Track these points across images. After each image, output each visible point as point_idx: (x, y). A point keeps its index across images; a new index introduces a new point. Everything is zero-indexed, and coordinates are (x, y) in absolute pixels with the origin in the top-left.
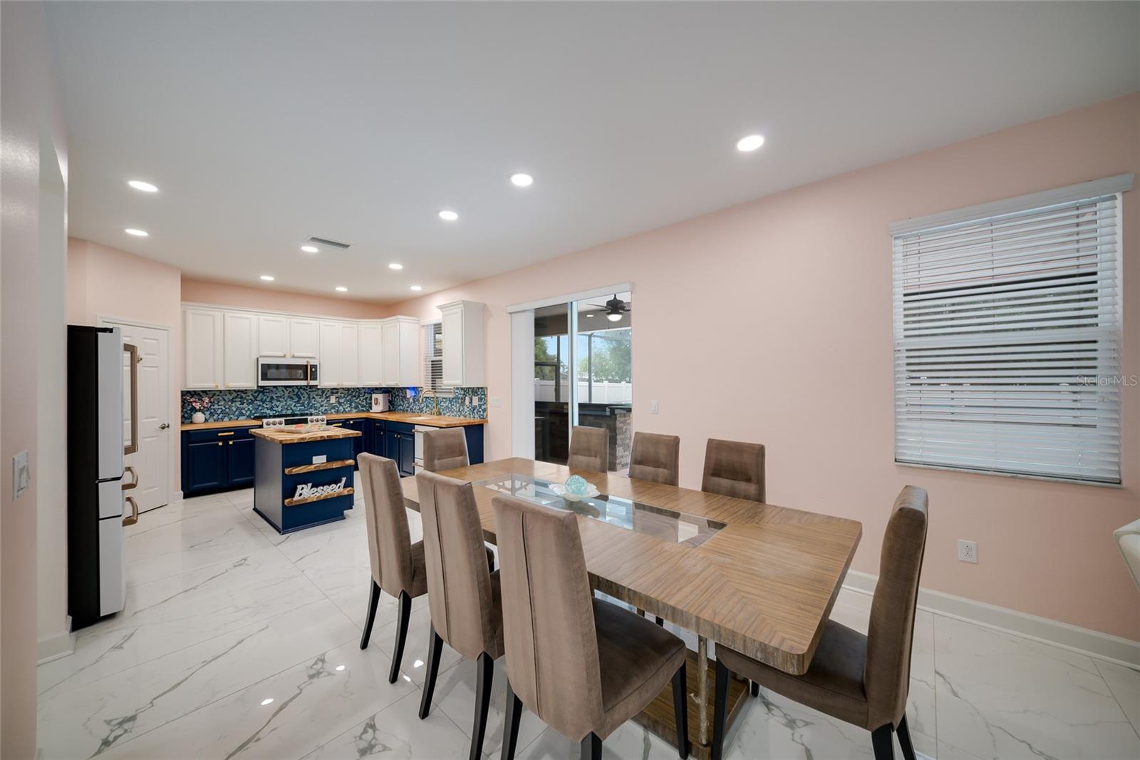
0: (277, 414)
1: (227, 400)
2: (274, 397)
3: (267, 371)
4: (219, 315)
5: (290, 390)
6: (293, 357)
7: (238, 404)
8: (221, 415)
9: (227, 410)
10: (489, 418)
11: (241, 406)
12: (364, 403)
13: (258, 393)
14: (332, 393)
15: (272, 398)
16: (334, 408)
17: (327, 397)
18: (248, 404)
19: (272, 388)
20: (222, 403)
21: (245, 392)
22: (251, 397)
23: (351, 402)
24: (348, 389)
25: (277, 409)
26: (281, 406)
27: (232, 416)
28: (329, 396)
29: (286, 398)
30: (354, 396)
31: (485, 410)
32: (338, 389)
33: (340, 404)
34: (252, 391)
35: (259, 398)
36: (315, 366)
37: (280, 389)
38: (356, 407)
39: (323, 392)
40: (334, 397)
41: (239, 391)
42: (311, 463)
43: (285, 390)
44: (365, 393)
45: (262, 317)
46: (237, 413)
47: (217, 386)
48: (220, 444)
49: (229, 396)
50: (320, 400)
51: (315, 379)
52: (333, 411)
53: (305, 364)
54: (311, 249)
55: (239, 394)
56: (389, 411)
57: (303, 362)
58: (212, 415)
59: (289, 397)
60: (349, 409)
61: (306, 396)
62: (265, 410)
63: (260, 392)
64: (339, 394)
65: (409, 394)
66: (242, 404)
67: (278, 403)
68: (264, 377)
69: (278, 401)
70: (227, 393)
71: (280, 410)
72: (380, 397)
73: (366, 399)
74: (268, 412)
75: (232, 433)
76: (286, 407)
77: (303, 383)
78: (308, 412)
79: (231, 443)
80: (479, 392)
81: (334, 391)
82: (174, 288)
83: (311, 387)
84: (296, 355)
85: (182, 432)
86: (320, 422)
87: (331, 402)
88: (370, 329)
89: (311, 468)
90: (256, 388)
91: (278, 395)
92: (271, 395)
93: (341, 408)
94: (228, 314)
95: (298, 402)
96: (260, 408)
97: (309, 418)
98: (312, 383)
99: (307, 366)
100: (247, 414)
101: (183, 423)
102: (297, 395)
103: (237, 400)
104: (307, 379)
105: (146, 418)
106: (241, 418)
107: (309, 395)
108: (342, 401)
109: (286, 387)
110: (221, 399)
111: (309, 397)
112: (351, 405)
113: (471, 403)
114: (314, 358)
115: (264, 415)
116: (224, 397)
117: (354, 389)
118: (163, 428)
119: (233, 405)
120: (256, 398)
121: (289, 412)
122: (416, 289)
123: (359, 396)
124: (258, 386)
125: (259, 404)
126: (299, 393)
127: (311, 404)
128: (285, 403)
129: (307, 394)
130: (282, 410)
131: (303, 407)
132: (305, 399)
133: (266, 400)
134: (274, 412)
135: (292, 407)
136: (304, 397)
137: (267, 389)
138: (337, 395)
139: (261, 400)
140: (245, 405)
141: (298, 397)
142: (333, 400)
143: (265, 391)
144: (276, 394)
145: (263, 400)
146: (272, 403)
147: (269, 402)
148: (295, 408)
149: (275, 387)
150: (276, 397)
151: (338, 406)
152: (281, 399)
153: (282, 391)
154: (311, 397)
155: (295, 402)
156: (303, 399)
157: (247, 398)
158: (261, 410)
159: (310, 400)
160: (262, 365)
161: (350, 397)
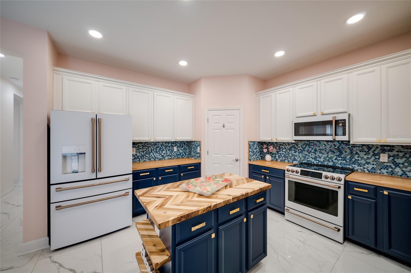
0: (320, 163)
1: (287, 149)
6: (323, 114)
7: (293, 152)
9: (287, 155)
11: (295, 154)
13: (305, 145)
14: (383, 151)
15: (316, 150)
16: (386, 167)
17: (374, 155)
19: (315, 142)
20: (284, 150)
22: (301, 148)
25: (319, 159)
27: (290, 160)
28: (378, 154)
29: (327, 151)
32: (393, 146)
33: (398, 166)
35: (306, 149)
36: (343, 121)
40: (387, 155)
46: (292, 158)
47: (272, 140)
48: (263, 176)
49: (288, 146)
50: (365, 157)
52: (384, 171)
53: (332, 119)
58: (279, 157)
59: (331, 151)
61: (348, 151)
62: (311, 159)
63: (307, 144)
64: (395, 153)
66: (295, 152)
67: (320, 155)
68: (297, 134)
69: (320, 153)
70: (287, 144)
71: (322, 161)
74: (313, 161)
76: (327, 159)
78: (350, 167)
79: (268, 177)
84: (325, 112)
85: (250, 165)
86: (335, 181)
87: (382, 160)
93: (398, 169)
94: (278, 92)
95: (339, 156)
97: (324, 173)
100: (299, 160)
101: (250, 160)
103: (292, 149)
105: (228, 154)
108: (400, 161)
110: (284, 148)
111: (351, 153)
114: (343, 113)
115: (310, 162)
116: (286, 147)
118: (237, 161)
119: (290, 152)
120: (304, 149)
121: (331, 164)
125: (306, 153)
126: (340, 148)
127: (353, 160)
128: (327, 155)
129: (350, 149)
130: (324, 161)
131: (345, 162)
132: (347, 153)
133: (311, 151)
134: (318, 162)
135: (333, 159)
136: (346, 152)
137: (312, 143)
138: (391, 154)
139: (307, 151)
140: (297, 153)
141: (339, 152)
142: (384, 158)
143: (311, 144)
144: (319, 147)
145: (309, 151)
146: (316, 154)
147: (313, 153)
148: (336, 161)
149: (317, 141)
150: (319, 149)
151: (393, 167)
152: (323, 152)
153: (325, 144)
154: (354, 152)
155: (336, 155)
156: (344, 153)
157: (298, 148)
158: (308, 158)
159: (353, 155)
160: (295, 124)
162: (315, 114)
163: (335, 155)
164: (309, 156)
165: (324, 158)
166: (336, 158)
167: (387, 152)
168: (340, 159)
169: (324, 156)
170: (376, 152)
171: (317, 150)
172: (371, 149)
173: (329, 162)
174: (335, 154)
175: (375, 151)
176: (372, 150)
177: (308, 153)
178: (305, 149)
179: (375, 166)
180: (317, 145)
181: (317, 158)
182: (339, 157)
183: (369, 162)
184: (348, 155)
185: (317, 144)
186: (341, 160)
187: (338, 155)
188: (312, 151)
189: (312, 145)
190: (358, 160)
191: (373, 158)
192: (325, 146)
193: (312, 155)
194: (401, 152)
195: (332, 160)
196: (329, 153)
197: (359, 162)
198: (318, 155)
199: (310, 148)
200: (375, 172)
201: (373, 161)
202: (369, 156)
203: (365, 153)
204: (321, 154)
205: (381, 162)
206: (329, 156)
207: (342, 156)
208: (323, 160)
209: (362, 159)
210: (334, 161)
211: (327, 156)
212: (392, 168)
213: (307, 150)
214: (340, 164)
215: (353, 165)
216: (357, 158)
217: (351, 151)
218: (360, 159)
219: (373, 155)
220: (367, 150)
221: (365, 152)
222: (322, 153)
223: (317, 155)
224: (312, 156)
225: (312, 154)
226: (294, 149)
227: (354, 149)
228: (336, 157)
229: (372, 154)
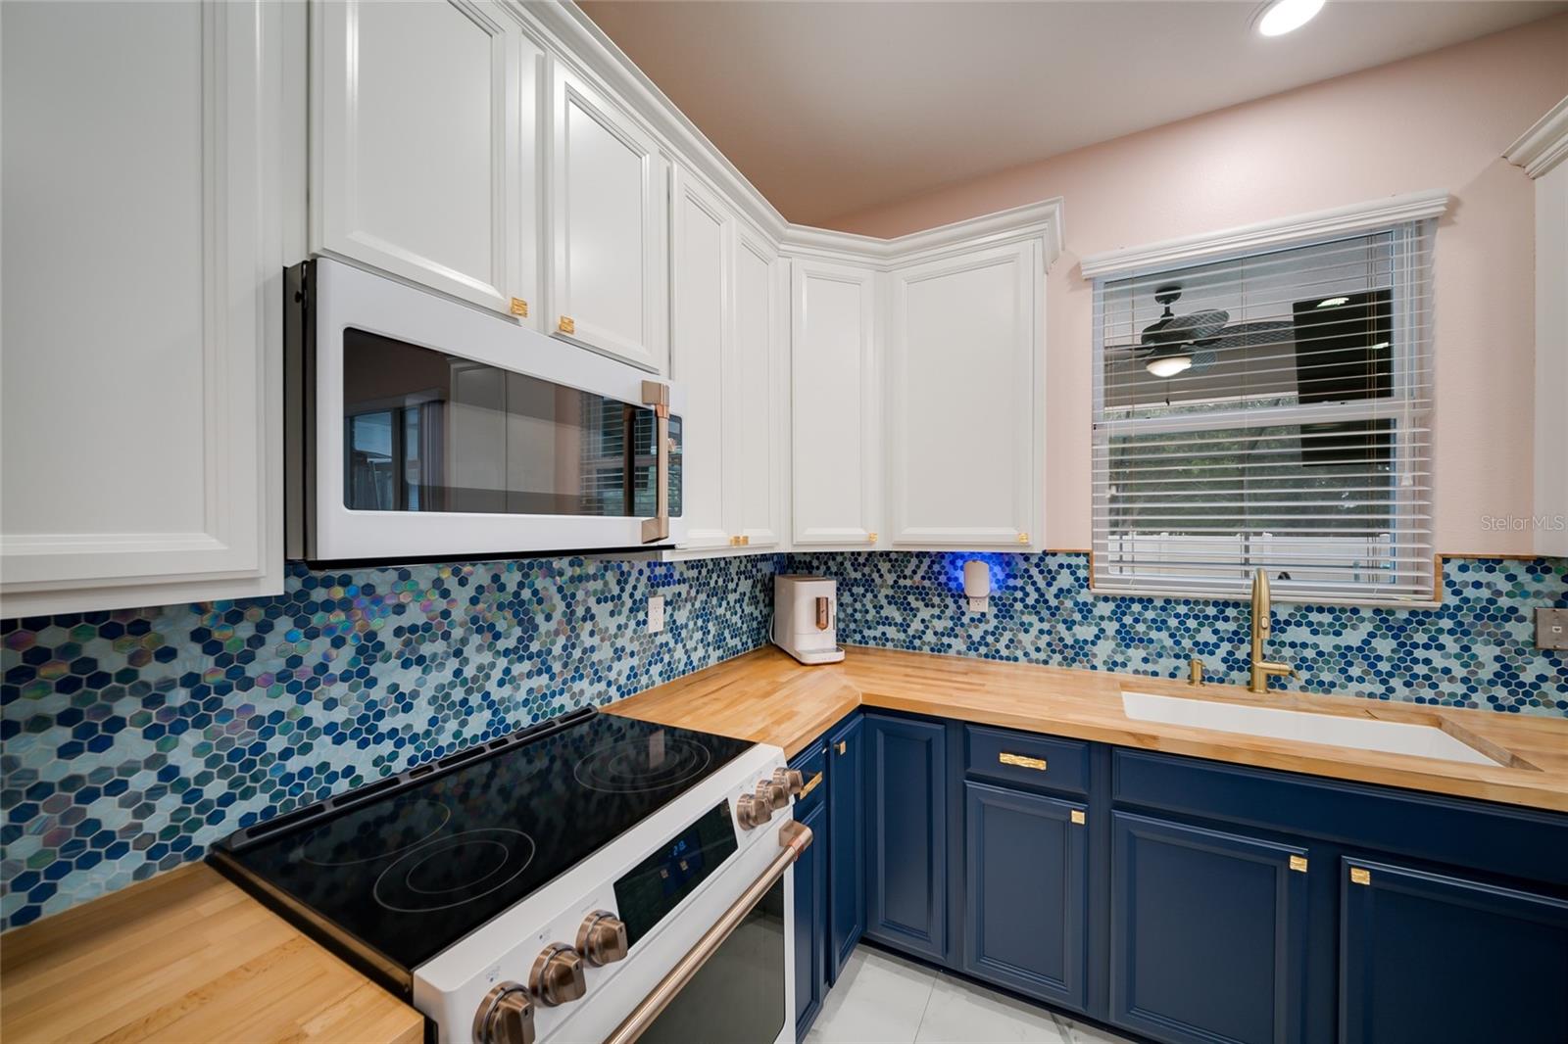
2: (386, 635)
5: (480, 575)
6: (560, 336)
14: (655, 585)
16: (660, 653)
17: (635, 608)
23: (704, 614)
25: (398, 721)
26: (427, 692)
28: (645, 600)
29: (457, 633)
30: (713, 593)
33: (675, 633)
35: (268, 660)
38: (720, 641)
40: (661, 600)
43: (451, 583)
50: (612, 624)
51: (677, 504)
52: (656, 671)
59: (478, 625)
60: (701, 652)
61: (561, 606)
62: (324, 750)
64: (674, 587)
65: (980, 583)
67: (408, 679)
69: (406, 665)
71: (420, 727)
74: (343, 755)
76: (458, 694)
84: (583, 330)
87: (651, 625)
90: (274, 584)
91: (415, 615)
93: (678, 651)
95: (519, 652)
96: (276, 744)
100: (155, 824)
102: (518, 609)
107: (569, 600)
108: (681, 617)
111: (570, 615)
112: (703, 631)
121: (477, 724)
123: (725, 591)
125: (264, 708)
126: (526, 594)
127: (577, 653)
128: (453, 664)
129: (564, 598)
130: (433, 721)
131: (545, 677)
132: (553, 625)
133: (322, 668)
134: (388, 746)
135: (491, 686)
136: (548, 618)
137: (328, 583)
138: (668, 591)
139: (282, 677)
141: (520, 623)
142: (656, 615)
143: (319, 595)
144: (400, 609)
145: (301, 675)
146: (372, 683)
147: (345, 677)
148: (506, 691)
150: (399, 632)
151: (672, 644)
152: (426, 649)
153: (438, 583)
154: (580, 612)
155: (506, 653)
156: (544, 627)
157: (152, 672)
158: (286, 754)
159: (573, 629)
161: (703, 597)
162: (512, 315)
163: (498, 652)
164: (306, 722)
165: (433, 701)
166: (507, 671)
167: (661, 590)
168: (526, 666)
170: (638, 596)
171: (381, 646)
172: (626, 582)
173: (469, 712)
174: (501, 645)
175: (635, 588)
176: (629, 588)
177: (286, 702)
178: (248, 658)
179: (635, 661)
180: (378, 600)
181: (380, 715)
182: (521, 659)
183: (623, 649)
184: (557, 633)
185: (380, 590)
186: (530, 675)
187: (516, 650)
188: (336, 668)
189: (328, 606)
190: (592, 649)
191: (632, 624)
192: (445, 594)
193: (330, 704)
194: (684, 581)
195: (486, 695)
196: (469, 651)
197: (595, 657)
198: (394, 688)
199: (312, 634)
200: (635, 690)
201: (632, 640)
202: (622, 620)
203: (610, 606)
204: (416, 671)
205: (650, 636)
206: (469, 672)
207: (534, 647)
208: (430, 712)
209: (602, 640)
210: (497, 694)
211: (458, 673)
212: (669, 651)
213: (278, 665)
214: (526, 702)
215: (577, 686)
216: (588, 642)
217: (568, 605)
218: (595, 641)
219: (631, 610)
220: (616, 591)
221: (613, 598)
222: (421, 660)
223: (377, 693)
224: (339, 715)
225: (339, 690)
226: (59, 703)
227: (580, 594)
228: (503, 663)
229: (629, 603)
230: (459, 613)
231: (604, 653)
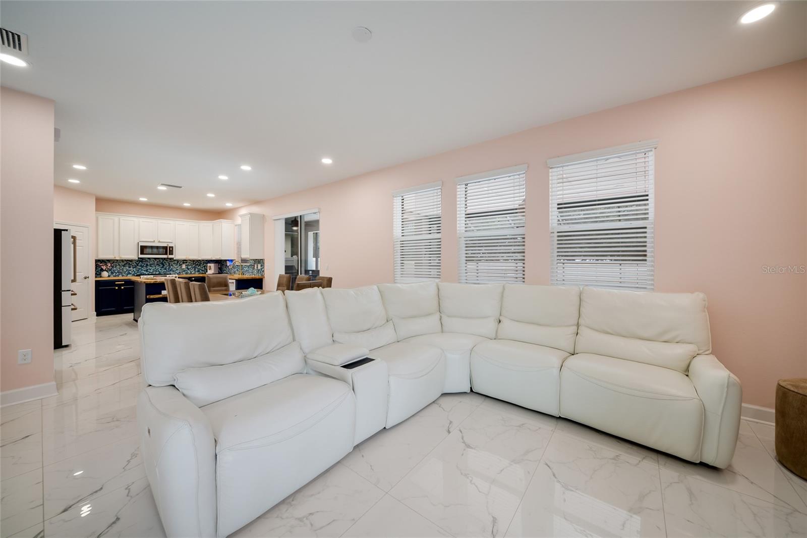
0: (150, 273)
1: (121, 265)
3: (143, 249)
4: (116, 219)
5: (158, 260)
6: (159, 242)
7: (127, 267)
8: (117, 274)
9: (121, 270)
10: (265, 276)
11: (129, 269)
12: (203, 269)
13: (138, 262)
14: (184, 263)
15: (147, 265)
16: (184, 271)
17: (180, 265)
18: (133, 268)
19: (147, 259)
20: (118, 267)
21: (131, 261)
22: (135, 264)
23: (195, 268)
24: (194, 261)
27: (124, 274)
28: (182, 264)
29: (155, 265)
30: (197, 265)
31: (263, 271)
32: (187, 261)
33: (188, 269)
34: (135, 260)
35: (139, 265)
36: (172, 247)
37: (152, 260)
38: (198, 271)
39: (178, 262)
41: (128, 260)
42: (161, 294)
44: (204, 263)
45: (141, 220)
46: (127, 272)
47: (115, 257)
48: (117, 288)
49: (122, 263)
50: (176, 267)
51: (172, 254)
52: (184, 273)
53: (166, 246)
54: (164, 188)
55: (128, 262)
56: (219, 273)
57: (165, 245)
58: (112, 273)
59: (157, 264)
60: (194, 272)
62: (143, 271)
63: (140, 261)
65: (229, 264)
66: (130, 267)
67: (151, 268)
68: (142, 253)
69: (150, 266)
70: (121, 261)
72: (212, 265)
73: (205, 266)
74: (145, 272)
75: (123, 283)
76: (155, 270)
77: (165, 256)
78: (168, 273)
79: (122, 288)
80: (260, 262)
81: (185, 261)
82: (92, 205)
83: (171, 259)
84: (161, 240)
85: (96, 281)
87: (183, 268)
88: (206, 227)
89: (161, 296)
90: (137, 259)
91: (151, 263)
92: (146, 263)
93: (189, 271)
94: (122, 218)
95: (162, 267)
96: (140, 270)
98: (170, 256)
99: (167, 247)
101: (96, 277)
102: (162, 263)
103: (126, 265)
104: (167, 254)
106: (129, 275)
107: (169, 264)
108: (189, 267)
109: (155, 259)
110: (117, 264)
111: (169, 265)
112: (195, 270)
113: (257, 268)
114: (171, 243)
115: (142, 274)
116: (119, 264)
117: (197, 260)
118: (85, 278)
119: (124, 268)
120: (137, 264)
121: (157, 273)
122: (229, 205)
123: (200, 265)
124: (139, 258)
125: (139, 268)
127: (170, 269)
128: (155, 268)
131: (166, 270)
135: (159, 270)
138: (186, 264)
139: (141, 266)
140: (131, 268)
141: (162, 265)
142: (184, 266)
146: (147, 267)
147: (145, 267)
148: (161, 271)
149: (149, 258)
152: (152, 266)
154: (171, 265)
156: (166, 266)
157: (133, 264)
160: (141, 246)
161: (194, 265)
162: (154, 241)
163: (160, 267)
165: (153, 270)
166: (161, 269)
168: (163, 269)
169: (153, 268)
173: (157, 271)
177: (141, 268)
179: (180, 271)
180: (148, 261)
181: (148, 270)
189: (144, 261)
192: (154, 262)
198: (149, 268)
199: (143, 263)
201: (179, 269)
202: (178, 266)
203: (176, 265)
206: (157, 268)
207: (164, 267)
218: (173, 268)
224: (145, 269)
227: (171, 263)
230: (156, 262)
231: (175, 269)
